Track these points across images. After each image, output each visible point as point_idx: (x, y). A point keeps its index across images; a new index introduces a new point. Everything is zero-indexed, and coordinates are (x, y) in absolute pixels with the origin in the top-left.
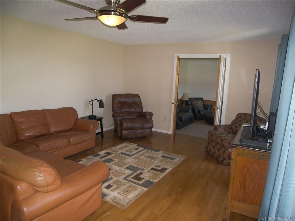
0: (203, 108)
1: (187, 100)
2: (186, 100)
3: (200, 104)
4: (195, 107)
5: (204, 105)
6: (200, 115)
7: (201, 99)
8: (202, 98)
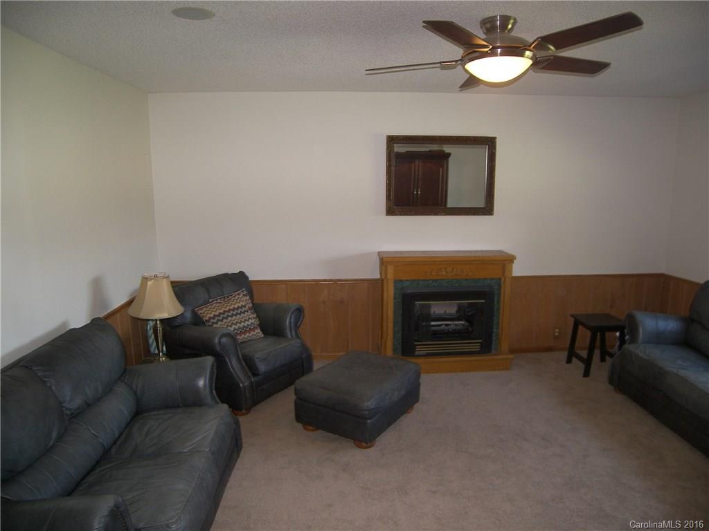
0: (258, 333)
1: (174, 314)
2: (165, 315)
3: (238, 311)
4: (224, 340)
5: (256, 308)
6: (256, 379)
7: (239, 280)
8: (242, 274)
